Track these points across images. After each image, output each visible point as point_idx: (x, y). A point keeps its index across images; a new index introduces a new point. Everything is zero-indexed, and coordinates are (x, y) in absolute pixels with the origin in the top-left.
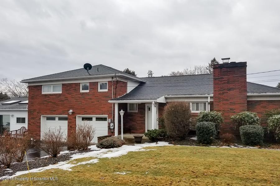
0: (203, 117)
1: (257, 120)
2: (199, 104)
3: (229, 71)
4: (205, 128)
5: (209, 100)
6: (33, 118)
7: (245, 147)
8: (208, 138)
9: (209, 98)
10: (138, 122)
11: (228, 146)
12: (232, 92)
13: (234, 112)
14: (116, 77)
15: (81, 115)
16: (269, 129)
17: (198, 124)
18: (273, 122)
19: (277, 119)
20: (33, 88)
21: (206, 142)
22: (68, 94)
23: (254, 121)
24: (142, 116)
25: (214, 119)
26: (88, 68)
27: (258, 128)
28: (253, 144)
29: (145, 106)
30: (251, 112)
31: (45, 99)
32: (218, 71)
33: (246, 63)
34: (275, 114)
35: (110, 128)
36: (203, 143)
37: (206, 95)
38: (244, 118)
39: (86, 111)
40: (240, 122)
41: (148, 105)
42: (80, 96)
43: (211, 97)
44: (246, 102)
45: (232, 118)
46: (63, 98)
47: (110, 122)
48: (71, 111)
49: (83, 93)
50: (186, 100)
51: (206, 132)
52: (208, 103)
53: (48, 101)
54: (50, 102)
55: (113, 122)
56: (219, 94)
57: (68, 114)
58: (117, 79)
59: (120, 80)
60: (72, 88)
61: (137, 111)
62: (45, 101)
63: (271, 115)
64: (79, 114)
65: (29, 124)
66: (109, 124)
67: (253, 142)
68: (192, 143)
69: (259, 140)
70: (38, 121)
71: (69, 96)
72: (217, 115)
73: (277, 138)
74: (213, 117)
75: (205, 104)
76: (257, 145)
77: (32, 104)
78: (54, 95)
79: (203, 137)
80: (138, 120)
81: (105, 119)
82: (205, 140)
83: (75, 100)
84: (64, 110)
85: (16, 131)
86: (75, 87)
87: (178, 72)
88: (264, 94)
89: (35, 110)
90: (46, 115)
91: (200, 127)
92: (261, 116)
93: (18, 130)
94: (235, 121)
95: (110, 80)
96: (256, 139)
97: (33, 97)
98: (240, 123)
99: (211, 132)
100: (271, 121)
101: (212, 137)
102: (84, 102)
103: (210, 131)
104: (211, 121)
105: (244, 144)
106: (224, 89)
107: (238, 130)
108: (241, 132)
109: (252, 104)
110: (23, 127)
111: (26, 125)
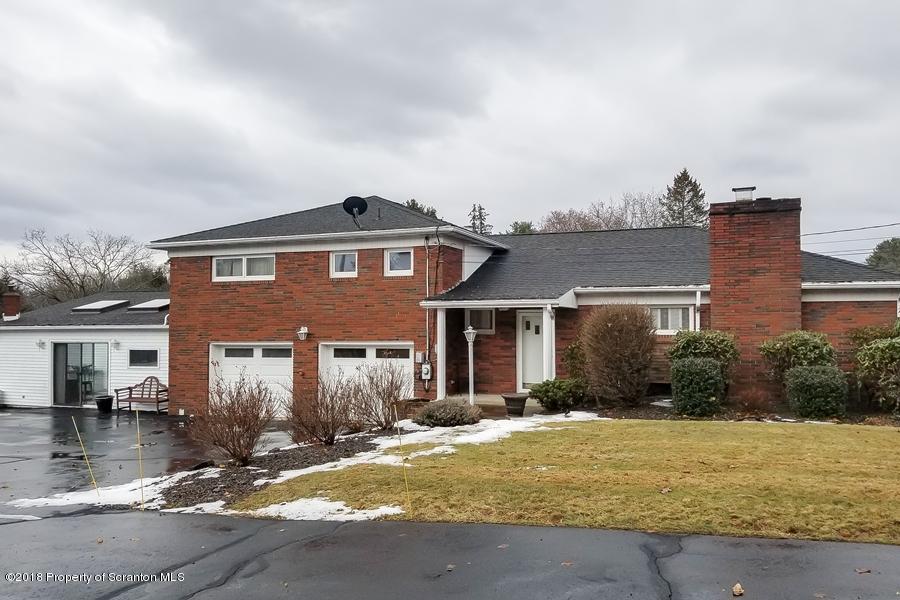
0: (688, 344)
1: (830, 353)
2: (670, 311)
3: (755, 224)
4: (697, 374)
5: (698, 301)
6: (183, 352)
7: (803, 422)
8: (704, 399)
9: (699, 294)
10: (495, 362)
11: (758, 420)
12: (759, 281)
13: (767, 334)
14: (437, 235)
15: (332, 341)
16: (860, 375)
17: (677, 364)
18: (873, 357)
19: (882, 351)
20: (184, 264)
21: (698, 410)
22: (294, 281)
23: (821, 357)
24: (508, 344)
25: (715, 351)
26: (355, 210)
27: (833, 373)
28: (822, 414)
29: (515, 317)
30: (814, 330)
31: (224, 297)
32: (722, 220)
33: (799, 200)
34: (876, 337)
35: (421, 377)
36: (692, 414)
37: (691, 288)
38: (794, 347)
39: (348, 329)
40: (784, 359)
41: (525, 314)
42: (330, 287)
43: (704, 294)
44: (799, 306)
45: (764, 350)
46: (279, 293)
47: (419, 359)
48: (304, 330)
49: (340, 281)
50: (641, 301)
51: (698, 383)
52: (696, 310)
53: (230, 302)
54: (242, 304)
55: (431, 359)
56: (726, 284)
57: (296, 340)
58: (442, 241)
59: (448, 243)
60: (306, 265)
61: (492, 332)
62: (226, 302)
63: (866, 340)
64: (328, 338)
65: (172, 367)
66: (418, 366)
67: (820, 410)
68: (662, 413)
69: (837, 405)
70: (200, 360)
71: (297, 287)
72: (723, 341)
73: (881, 400)
74: (712, 345)
75: (685, 310)
76: (832, 418)
77: (182, 312)
78: (253, 284)
79: (690, 396)
80: (493, 356)
81: (404, 354)
82: (695, 406)
83: (316, 301)
84: (283, 327)
85: (129, 388)
86: (315, 264)
87: (571, 213)
88: (846, 285)
89: (190, 329)
90: (227, 341)
91: (684, 372)
92: (840, 344)
93: (136, 387)
94: (771, 355)
95: (421, 243)
96: (829, 402)
97: (185, 290)
98: (785, 362)
99: (712, 384)
100: (865, 355)
101: (714, 399)
102: (341, 306)
103: (711, 381)
104: (707, 354)
105: (797, 417)
106: (740, 272)
107: (780, 381)
108: (790, 382)
109: (813, 311)
110: (152, 378)
111: (161, 372)
